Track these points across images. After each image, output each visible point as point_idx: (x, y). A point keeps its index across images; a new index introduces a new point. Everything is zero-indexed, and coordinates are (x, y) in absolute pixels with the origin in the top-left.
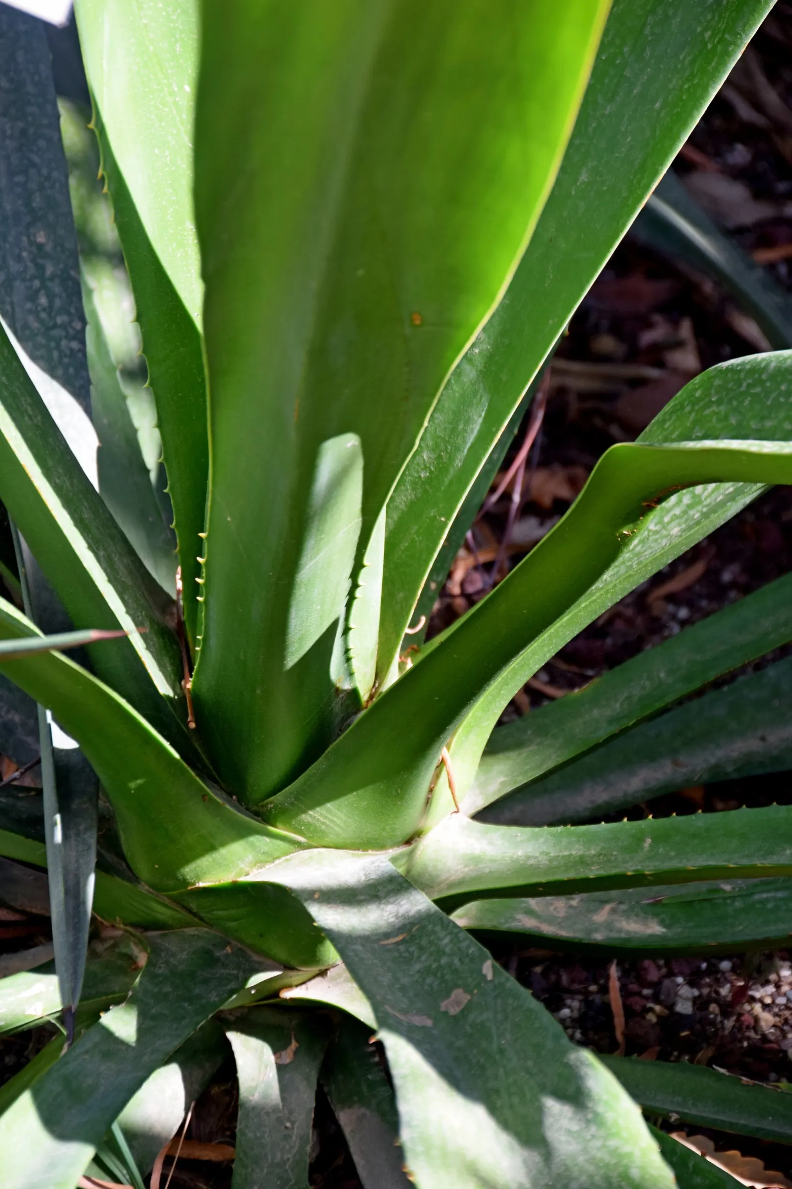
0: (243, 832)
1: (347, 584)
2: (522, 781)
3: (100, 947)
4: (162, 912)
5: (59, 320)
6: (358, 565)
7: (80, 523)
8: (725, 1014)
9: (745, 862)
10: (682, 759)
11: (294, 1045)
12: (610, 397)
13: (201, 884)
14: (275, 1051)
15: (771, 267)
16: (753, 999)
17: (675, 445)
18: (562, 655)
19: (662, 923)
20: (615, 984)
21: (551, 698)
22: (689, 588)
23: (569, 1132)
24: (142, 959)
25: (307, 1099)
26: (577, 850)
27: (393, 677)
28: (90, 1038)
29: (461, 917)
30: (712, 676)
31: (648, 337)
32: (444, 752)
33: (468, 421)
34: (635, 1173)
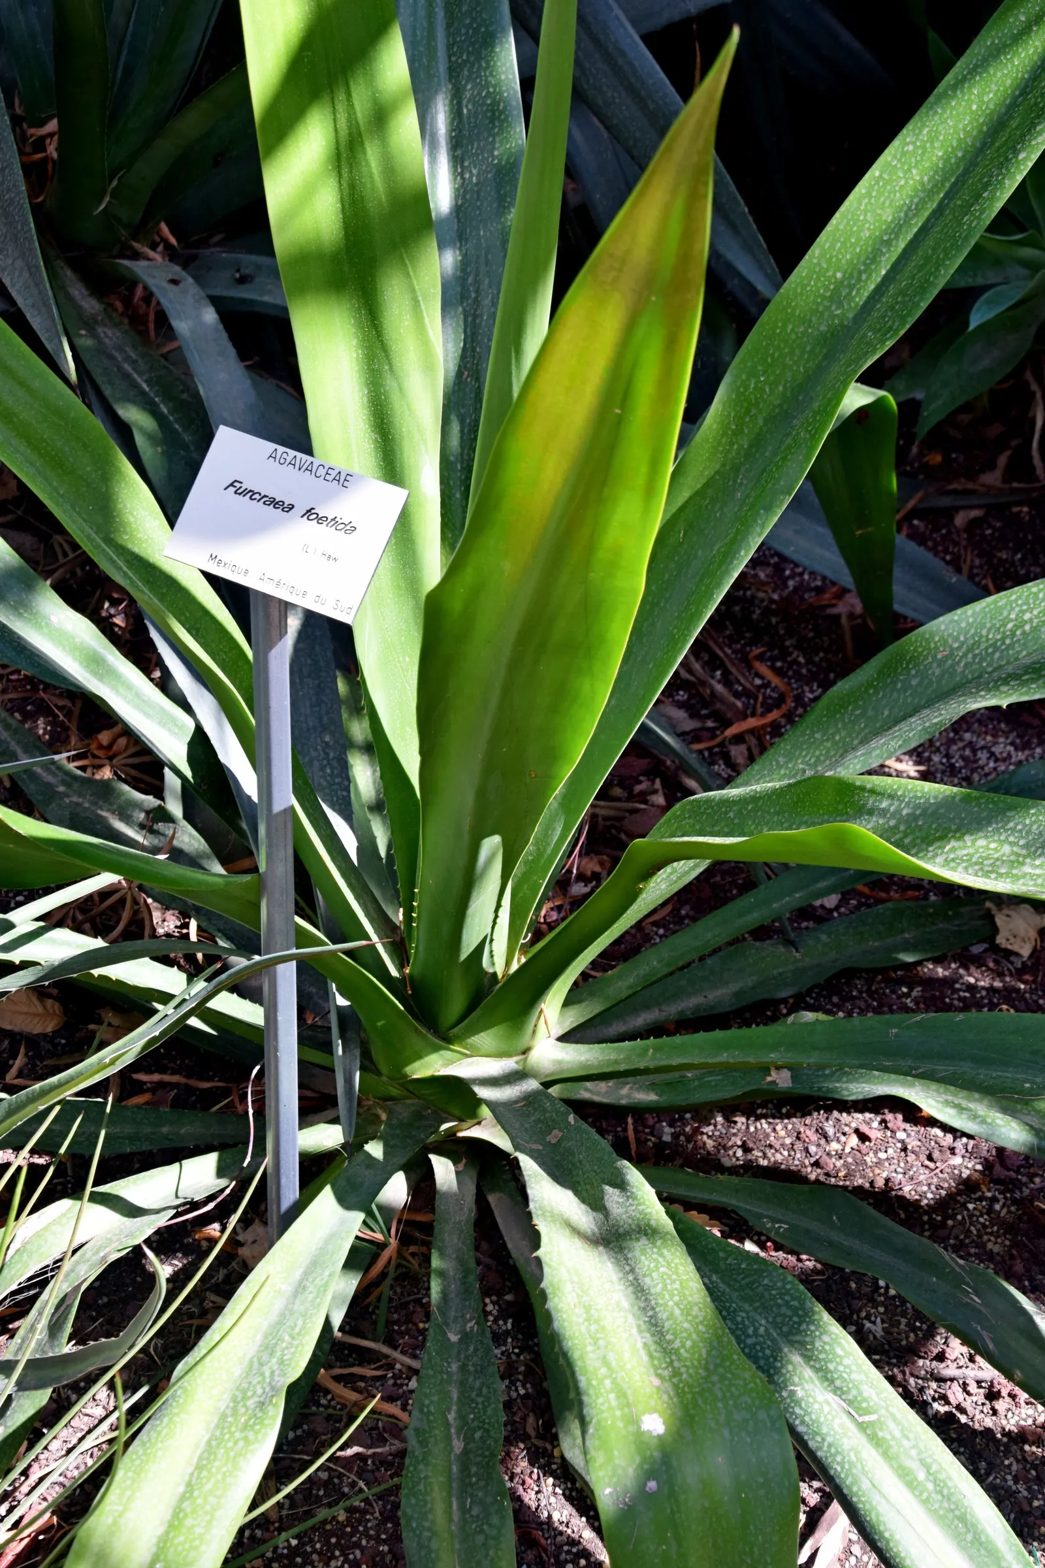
0: (436, 1049)
1: (492, 916)
2: (582, 1020)
3: (361, 1111)
4: (394, 1091)
5: (337, 780)
6: (498, 906)
7: (350, 885)
8: (688, 1141)
9: (702, 1061)
10: (663, 1008)
11: (464, 1161)
12: (619, 819)
13: (415, 1077)
14: (455, 1164)
15: (700, 752)
16: (702, 1133)
17: (668, 840)
18: (601, 955)
19: (657, 1094)
20: (630, 1127)
21: (595, 977)
22: (664, 918)
23: (618, 1203)
24: (384, 1117)
25: (471, 1189)
26: (613, 1057)
27: (515, 967)
28: (359, 1158)
29: (554, 1091)
30: (681, 964)
31: (638, 788)
32: (543, 1006)
33: (554, 829)
34: (653, 1223)
